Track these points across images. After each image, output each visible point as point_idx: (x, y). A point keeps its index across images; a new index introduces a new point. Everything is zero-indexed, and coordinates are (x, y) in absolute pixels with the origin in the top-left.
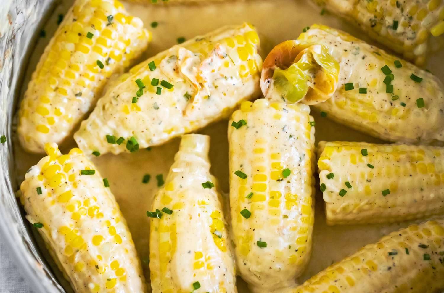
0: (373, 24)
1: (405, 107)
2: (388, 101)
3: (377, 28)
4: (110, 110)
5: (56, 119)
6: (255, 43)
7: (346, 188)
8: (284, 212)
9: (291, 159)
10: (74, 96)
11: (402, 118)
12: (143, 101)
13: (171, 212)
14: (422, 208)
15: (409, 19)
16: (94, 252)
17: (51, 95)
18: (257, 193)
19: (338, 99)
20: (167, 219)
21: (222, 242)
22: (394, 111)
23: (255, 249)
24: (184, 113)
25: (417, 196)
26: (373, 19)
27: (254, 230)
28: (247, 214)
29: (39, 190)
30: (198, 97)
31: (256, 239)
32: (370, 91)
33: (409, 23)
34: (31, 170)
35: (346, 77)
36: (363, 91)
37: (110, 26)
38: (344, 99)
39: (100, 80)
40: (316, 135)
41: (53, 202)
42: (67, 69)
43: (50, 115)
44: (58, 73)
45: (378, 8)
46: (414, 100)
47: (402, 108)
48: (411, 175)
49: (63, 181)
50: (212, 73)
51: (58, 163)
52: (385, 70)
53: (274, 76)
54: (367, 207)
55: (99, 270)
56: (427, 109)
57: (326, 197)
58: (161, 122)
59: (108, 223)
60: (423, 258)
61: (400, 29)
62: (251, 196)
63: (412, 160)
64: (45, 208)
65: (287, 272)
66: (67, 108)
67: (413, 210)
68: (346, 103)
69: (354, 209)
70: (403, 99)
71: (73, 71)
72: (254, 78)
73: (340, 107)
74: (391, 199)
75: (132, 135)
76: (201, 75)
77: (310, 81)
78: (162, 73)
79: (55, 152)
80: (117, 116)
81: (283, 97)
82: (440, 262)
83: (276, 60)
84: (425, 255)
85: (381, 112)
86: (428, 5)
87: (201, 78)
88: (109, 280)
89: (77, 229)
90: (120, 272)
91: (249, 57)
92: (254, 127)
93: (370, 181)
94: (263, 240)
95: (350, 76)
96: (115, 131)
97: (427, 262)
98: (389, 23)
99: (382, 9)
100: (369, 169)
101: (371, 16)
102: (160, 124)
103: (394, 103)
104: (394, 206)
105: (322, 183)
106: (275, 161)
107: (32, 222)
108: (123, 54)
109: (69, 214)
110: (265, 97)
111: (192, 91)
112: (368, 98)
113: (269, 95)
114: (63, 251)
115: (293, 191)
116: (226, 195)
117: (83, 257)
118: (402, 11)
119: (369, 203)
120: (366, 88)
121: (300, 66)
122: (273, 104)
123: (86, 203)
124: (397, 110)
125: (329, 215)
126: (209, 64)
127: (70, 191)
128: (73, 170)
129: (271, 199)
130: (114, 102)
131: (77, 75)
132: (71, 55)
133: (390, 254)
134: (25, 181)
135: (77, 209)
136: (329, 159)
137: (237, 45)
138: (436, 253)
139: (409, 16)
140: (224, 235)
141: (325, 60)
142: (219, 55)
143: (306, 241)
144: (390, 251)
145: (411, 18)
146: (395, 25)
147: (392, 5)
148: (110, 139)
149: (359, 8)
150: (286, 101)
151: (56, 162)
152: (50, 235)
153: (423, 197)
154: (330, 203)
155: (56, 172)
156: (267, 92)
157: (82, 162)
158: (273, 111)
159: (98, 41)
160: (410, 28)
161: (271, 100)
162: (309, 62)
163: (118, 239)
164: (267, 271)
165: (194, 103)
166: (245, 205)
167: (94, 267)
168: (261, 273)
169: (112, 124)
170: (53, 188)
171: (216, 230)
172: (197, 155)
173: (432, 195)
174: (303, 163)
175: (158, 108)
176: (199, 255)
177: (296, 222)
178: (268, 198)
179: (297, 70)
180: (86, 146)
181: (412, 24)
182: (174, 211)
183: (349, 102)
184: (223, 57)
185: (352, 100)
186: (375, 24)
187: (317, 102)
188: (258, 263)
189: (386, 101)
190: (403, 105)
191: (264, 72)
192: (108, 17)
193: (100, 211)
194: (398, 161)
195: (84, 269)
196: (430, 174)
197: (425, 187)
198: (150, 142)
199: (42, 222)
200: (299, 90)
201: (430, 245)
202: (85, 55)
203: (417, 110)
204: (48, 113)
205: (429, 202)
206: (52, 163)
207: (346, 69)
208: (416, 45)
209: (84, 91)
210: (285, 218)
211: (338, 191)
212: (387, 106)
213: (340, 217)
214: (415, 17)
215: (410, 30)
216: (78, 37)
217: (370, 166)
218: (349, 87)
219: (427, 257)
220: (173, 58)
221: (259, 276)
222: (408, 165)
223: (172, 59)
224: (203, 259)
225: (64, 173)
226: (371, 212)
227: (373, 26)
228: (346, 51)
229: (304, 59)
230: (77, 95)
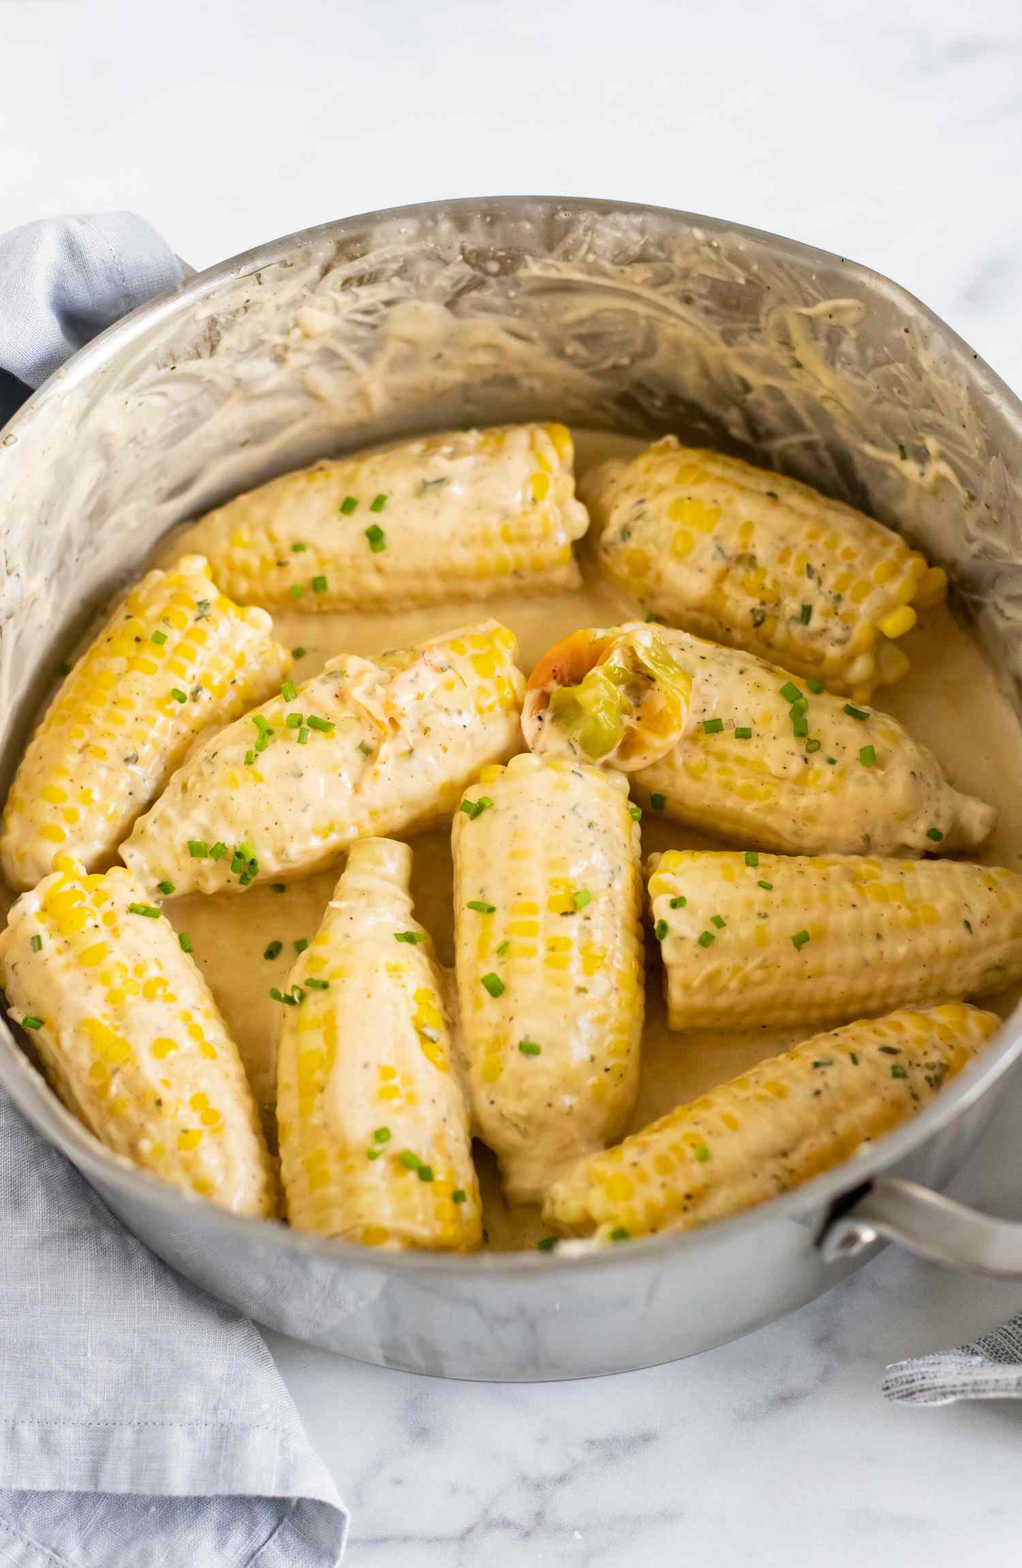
0: (759, 618)
1: (834, 766)
2: (798, 754)
3: (766, 627)
4: (198, 786)
5: (82, 813)
6: (508, 647)
7: (713, 930)
8: (579, 980)
9: (591, 870)
10: (121, 763)
11: (831, 789)
12: (268, 761)
13: (325, 986)
14: (882, 982)
15: (833, 600)
16: (152, 1072)
17: (72, 759)
18: (518, 941)
19: (690, 756)
20: (315, 1003)
21: (439, 1053)
22: (811, 776)
23: (514, 1059)
24: (357, 788)
25: (870, 950)
26: (758, 607)
27: (511, 1019)
28: (496, 989)
29: (37, 943)
30: (386, 750)
31: (517, 1038)
32: (758, 735)
33: (835, 608)
34: (20, 900)
35: (707, 708)
36: (744, 734)
37: (203, 621)
38: (703, 756)
39: (178, 733)
40: (642, 841)
41: (68, 966)
42: (108, 706)
43: (69, 803)
44: (90, 715)
45: (768, 583)
46: (852, 752)
47: (829, 769)
48: (854, 906)
49: (90, 923)
50: (417, 701)
51: (79, 887)
52: (789, 694)
53: (552, 703)
54: (758, 975)
55: (163, 1109)
56: (883, 770)
57: (668, 952)
58: (308, 806)
59: (187, 1017)
60: (890, 1073)
61: (816, 622)
62: (503, 950)
63: (854, 878)
64: (48, 982)
65: (586, 1120)
66: (107, 791)
67: (862, 986)
68: (706, 767)
69: (729, 981)
70: (830, 751)
71: (121, 711)
72: (507, 715)
73: (695, 776)
74: (812, 958)
75: (243, 840)
76: (394, 701)
77: (629, 715)
78: (310, 703)
79: (74, 867)
80: (213, 794)
81: (571, 745)
82: (927, 1085)
83: (554, 671)
84: (894, 1067)
85: (782, 779)
86: (872, 573)
87: (394, 706)
88: (185, 1131)
89: (118, 1023)
90: (211, 1118)
91: (497, 673)
92: (508, 809)
93: (765, 916)
94: (532, 1040)
95: (714, 706)
96: (206, 831)
97: (899, 1082)
98: (791, 609)
99: (776, 582)
100: (762, 892)
101: (752, 602)
102: (304, 810)
103: (811, 757)
104: (820, 973)
105: (660, 919)
106: (557, 875)
107: (19, 1019)
108: (228, 683)
109: (99, 992)
110: (533, 751)
111: (374, 739)
112: (754, 750)
113: (539, 746)
114: (84, 1075)
115: (598, 936)
116: (448, 970)
117: (128, 1083)
118: (820, 582)
119: (763, 966)
120: (750, 729)
121: (608, 674)
122: (552, 761)
123: (139, 970)
124: (818, 774)
125: (676, 995)
126: (412, 681)
127: (103, 944)
128: (113, 903)
129: (551, 953)
130: (207, 769)
131: (130, 718)
132: (118, 679)
133: (817, 1065)
134: (7, 929)
135: (117, 981)
136: (674, 874)
137: (471, 651)
138: (919, 1065)
139: (835, 593)
140: (443, 1040)
141: (661, 662)
142: (431, 665)
143: (628, 1051)
144: (817, 1059)
145: (838, 598)
146: (806, 613)
147: (799, 573)
148: (195, 850)
149: (727, 587)
150: (577, 752)
151: (77, 885)
152: (58, 1042)
153: (882, 953)
154: (678, 966)
155: (76, 905)
156: (535, 740)
157: (132, 890)
158: (552, 774)
159: (177, 649)
160: (837, 619)
161: (545, 754)
162: (626, 666)
163: (209, 1051)
164: (541, 1113)
165: (378, 763)
166: (490, 967)
167: (151, 1105)
168: (528, 1119)
169: (200, 815)
170: (66, 938)
171: (424, 1025)
172: (385, 878)
173: (902, 950)
174: (618, 886)
175: (301, 775)
176: (387, 1073)
177: (605, 1003)
178: (542, 951)
179: (601, 681)
180: (145, 867)
181: (841, 610)
182: (332, 983)
183: (714, 764)
184: (442, 670)
185: (721, 757)
186: (763, 619)
187: (645, 758)
188: (521, 1095)
189: (793, 754)
190: (832, 761)
191: (530, 698)
192: (200, 604)
193: (169, 990)
194: (824, 879)
195: (130, 1111)
196: (897, 904)
197: (886, 931)
198: (284, 857)
199: (43, 1017)
200: (605, 727)
201: (903, 1049)
202: (148, 679)
203: (860, 771)
204: (64, 797)
205: (896, 967)
206: (67, 886)
207: (706, 689)
208: (850, 659)
209: (145, 751)
210: (582, 994)
211: (694, 936)
212: (795, 766)
213: (699, 1000)
214: (847, 595)
215: (837, 623)
216: (135, 645)
217: (762, 885)
218: (713, 727)
219: (899, 1071)
220: (333, 675)
221: (522, 1126)
222: (848, 887)
223: (332, 677)
224: (395, 1081)
225: (93, 908)
226: (770, 989)
227: (757, 624)
228: (703, 658)
229: (617, 660)
230: (127, 760)
